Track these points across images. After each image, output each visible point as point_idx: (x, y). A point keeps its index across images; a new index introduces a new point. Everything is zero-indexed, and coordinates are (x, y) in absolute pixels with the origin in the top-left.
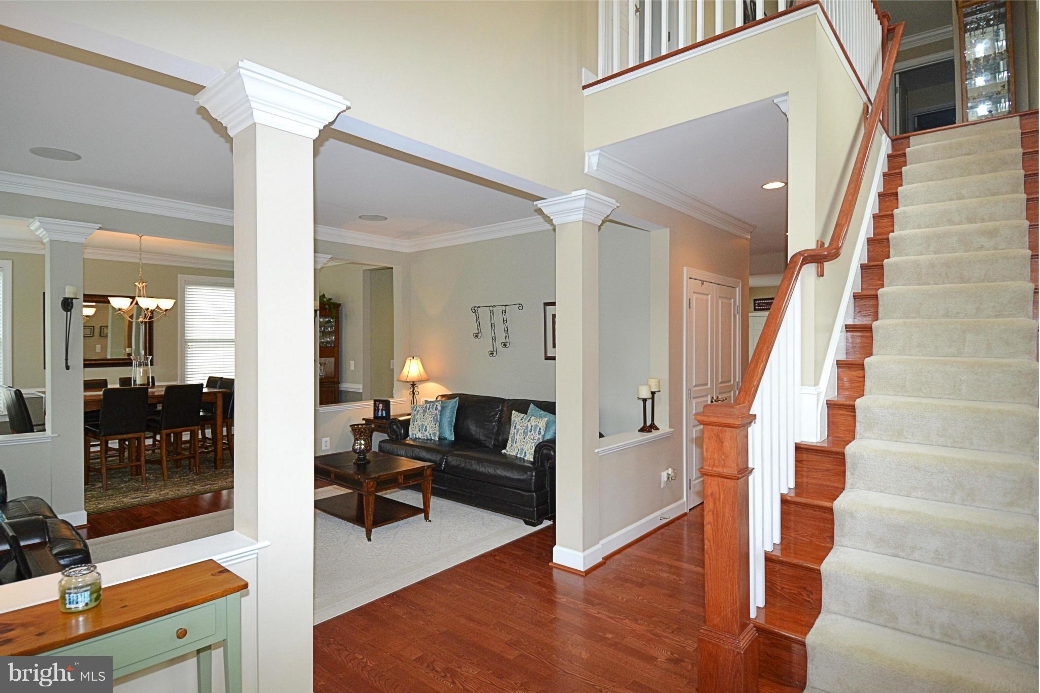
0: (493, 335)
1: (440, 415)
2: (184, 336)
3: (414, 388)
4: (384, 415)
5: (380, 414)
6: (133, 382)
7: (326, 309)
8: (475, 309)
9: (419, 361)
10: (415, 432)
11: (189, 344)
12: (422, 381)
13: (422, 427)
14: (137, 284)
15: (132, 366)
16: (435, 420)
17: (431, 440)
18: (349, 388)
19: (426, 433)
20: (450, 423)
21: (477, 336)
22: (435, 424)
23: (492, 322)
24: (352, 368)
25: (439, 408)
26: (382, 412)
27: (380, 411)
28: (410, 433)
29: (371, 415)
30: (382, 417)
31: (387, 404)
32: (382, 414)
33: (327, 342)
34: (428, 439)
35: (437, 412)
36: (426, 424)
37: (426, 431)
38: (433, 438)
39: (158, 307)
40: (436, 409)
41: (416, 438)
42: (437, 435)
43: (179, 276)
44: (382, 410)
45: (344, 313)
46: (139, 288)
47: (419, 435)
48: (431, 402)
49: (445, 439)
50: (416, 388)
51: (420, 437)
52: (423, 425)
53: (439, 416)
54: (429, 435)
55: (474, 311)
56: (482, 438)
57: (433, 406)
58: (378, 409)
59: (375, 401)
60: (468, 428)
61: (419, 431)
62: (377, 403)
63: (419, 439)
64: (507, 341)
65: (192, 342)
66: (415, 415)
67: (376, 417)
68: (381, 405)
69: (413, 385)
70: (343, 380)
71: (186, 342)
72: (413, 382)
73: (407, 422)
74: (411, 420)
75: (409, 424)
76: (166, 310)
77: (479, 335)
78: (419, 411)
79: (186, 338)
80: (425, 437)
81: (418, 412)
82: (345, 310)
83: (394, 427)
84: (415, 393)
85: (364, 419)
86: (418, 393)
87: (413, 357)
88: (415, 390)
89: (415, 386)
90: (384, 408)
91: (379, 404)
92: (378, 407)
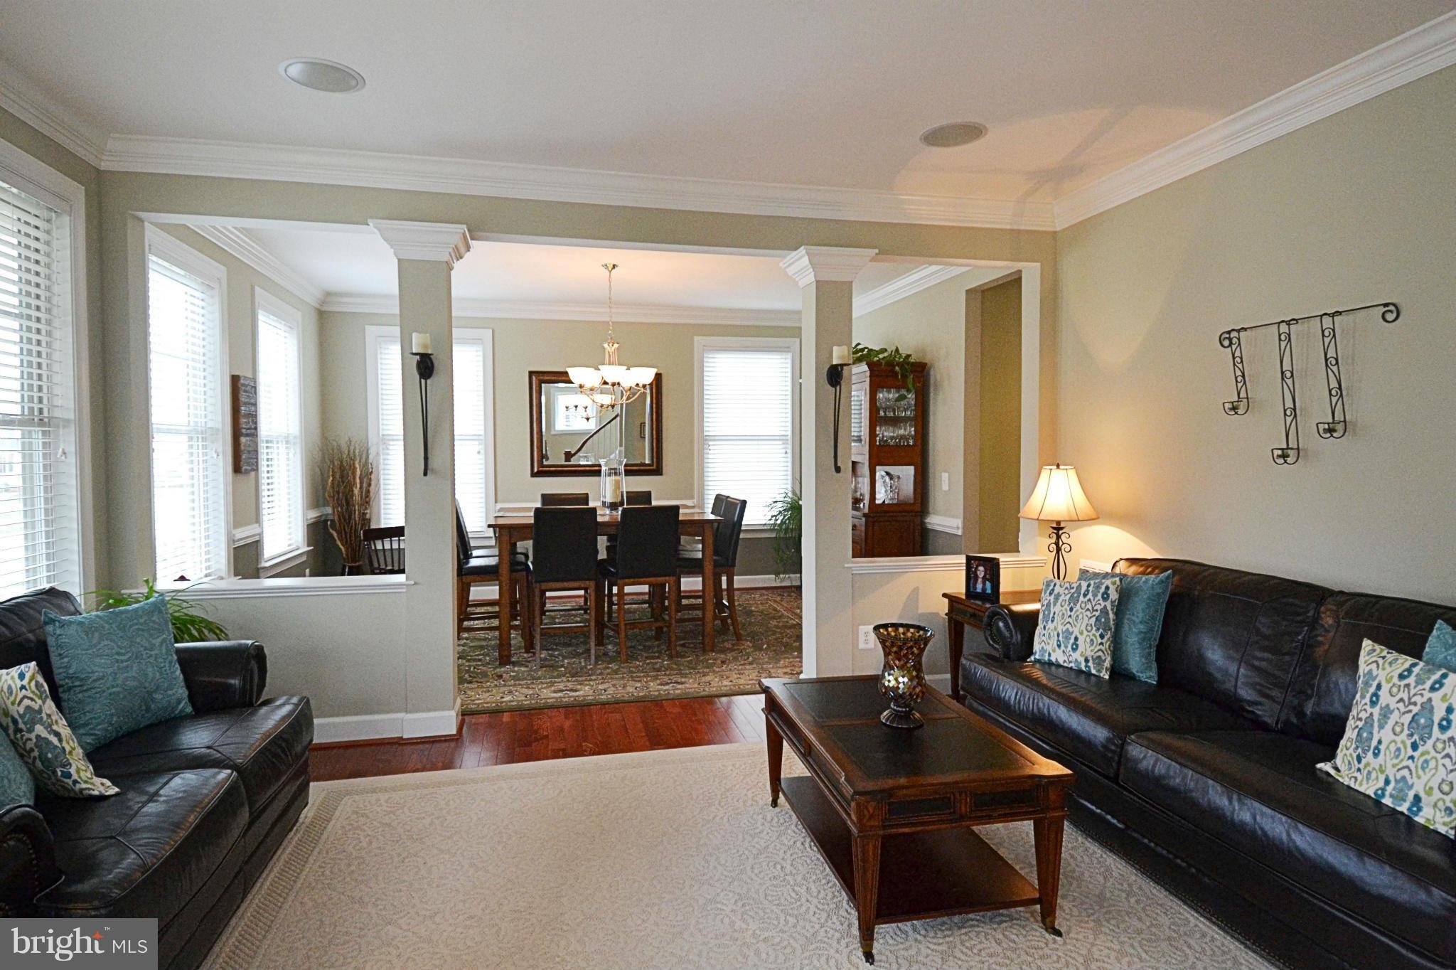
0: (1289, 404)
1: (1116, 614)
2: (703, 431)
3: (1058, 537)
4: (989, 591)
5: (979, 587)
7: (896, 374)
8: (1228, 339)
9: (1072, 473)
10: (1045, 645)
11: (710, 443)
12: (1079, 521)
13: (1067, 638)
14: (606, 345)
16: (1101, 623)
17: (1089, 674)
18: (938, 525)
19: (1076, 655)
20: (1145, 638)
21: (1234, 408)
22: (1102, 636)
23: (1286, 366)
24: (945, 487)
25: (1114, 595)
26: (984, 584)
27: (980, 580)
28: (1036, 647)
29: (959, 588)
30: (983, 596)
31: (993, 568)
32: (984, 589)
33: (902, 437)
34: (1080, 672)
35: (1108, 604)
36: (1076, 632)
37: (1074, 650)
38: (1094, 672)
40: (1105, 596)
41: (1050, 664)
42: (1107, 664)
43: (696, 338)
44: (984, 579)
45: (932, 382)
46: (608, 353)
47: (1058, 657)
48: (1096, 575)
49: (1131, 677)
50: (1063, 537)
51: (1061, 662)
52: (1068, 634)
53: (1111, 616)
54: (1082, 660)
55: (1226, 343)
56: (1246, 693)
57: (1098, 587)
58: (976, 577)
59: (969, 559)
60: (1201, 658)
61: (1059, 646)
62: (974, 564)
63: (1059, 666)
64: (1339, 416)
65: (714, 440)
66: (1048, 605)
67: (970, 593)
68: (981, 568)
69: (1058, 528)
70: (930, 509)
71: (706, 440)
72: (1058, 523)
73: (1032, 618)
74: (1041, 616)
75: (1036, 625)
76: (644, 386)
77: (1243, 405)
78: (1058, 595)
79: (706, 434)
80: (1072, 665)
81: (1057, 599)
82: (936, 375)
83: (1001, 624)
84: (1063, 548)
85: (945, 595)
86: (1068, 549)
87: (1058, 466)
88: (1061, 543)
89: (1061, 532)
90: (988, 576)
91: (977, 566)
92: (975, 573)
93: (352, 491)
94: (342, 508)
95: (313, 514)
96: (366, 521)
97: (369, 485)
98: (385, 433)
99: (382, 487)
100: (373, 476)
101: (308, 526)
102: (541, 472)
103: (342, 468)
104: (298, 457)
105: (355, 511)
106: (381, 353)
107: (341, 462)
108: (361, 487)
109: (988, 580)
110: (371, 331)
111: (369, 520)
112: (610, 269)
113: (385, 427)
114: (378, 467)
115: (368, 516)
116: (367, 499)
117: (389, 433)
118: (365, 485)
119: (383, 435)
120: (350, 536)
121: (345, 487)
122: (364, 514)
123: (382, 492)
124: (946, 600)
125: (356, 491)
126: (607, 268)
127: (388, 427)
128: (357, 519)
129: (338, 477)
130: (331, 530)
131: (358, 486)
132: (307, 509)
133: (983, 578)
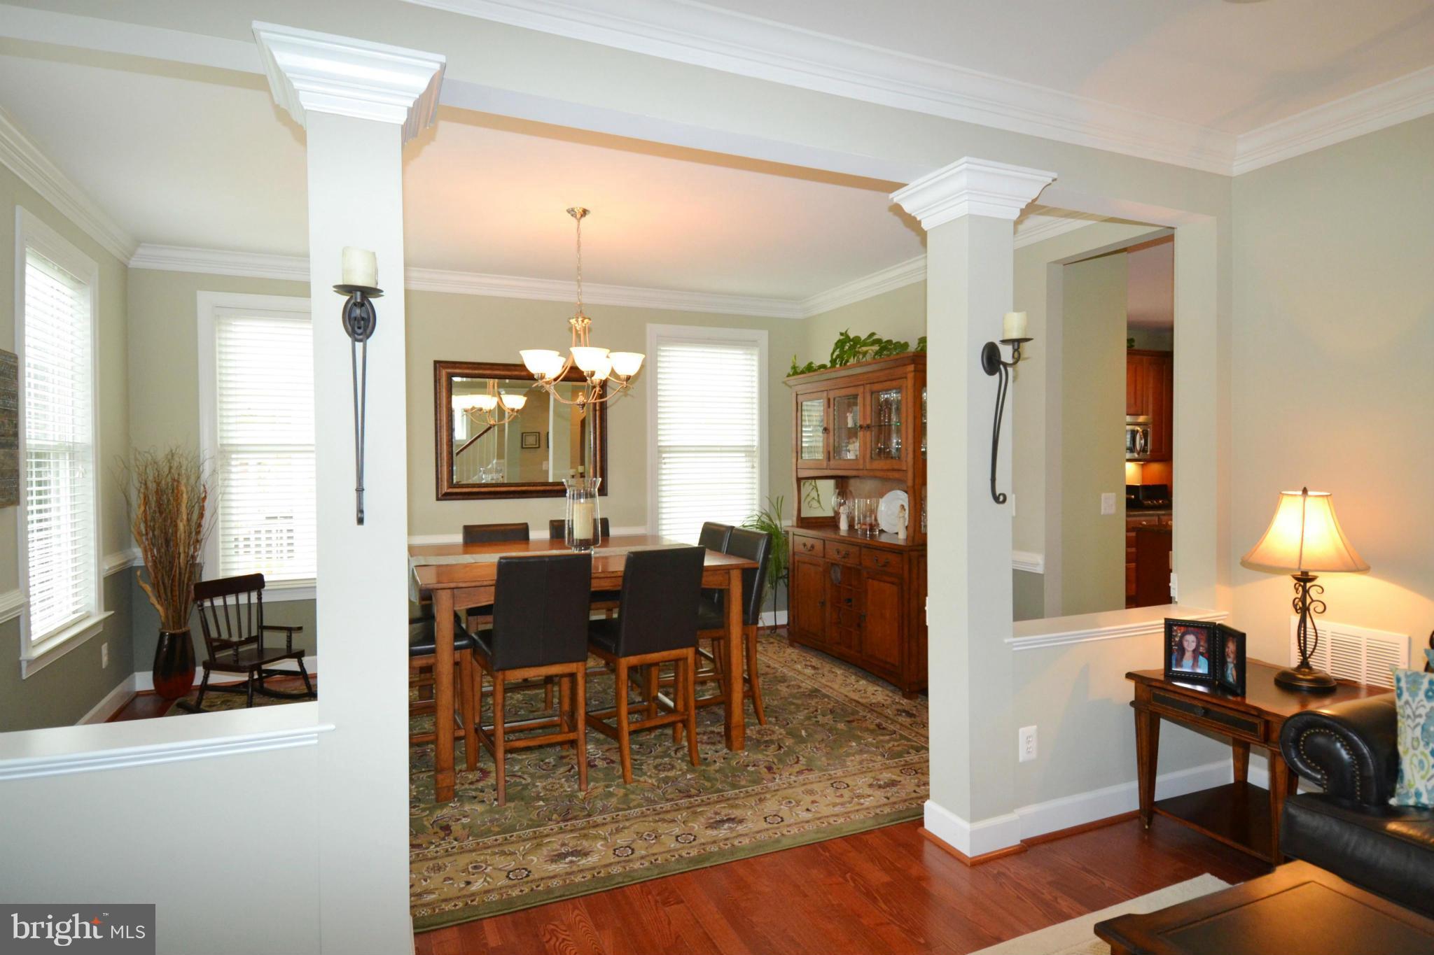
2: (657, 441)
3: (1306, 591)
4: (1204, 669)
5: (1187, 663)
6: (566, 532)
9: (1328, 504)
11: (667, 455)
12: (1335, 568)
14: (573, 321)
15: (565, 496)
27: (1188, 655)
30: (1194, 675)
31: (1212, 637)
39: (613, 373)
44: (1196, 653)
46: (576, 331)
50: (1312, 591)
58: (1182, 651)
59: (1169, 625)
62: (1178, 632)
65: (673, 451)
68: (1190, 638)
69: (1304, 579)
71: (661, 451)
72: (1307, 570)
76: (628, 378)
79: (660, 442)
84: (1312, 608)
85: (1130, 676)
86: (1320, 608)
87: (1305, 491)
88: (1308, 600)
89: (1308, 585)
90: (1201, 649)
91: (1184, 635)
92: (1181, 645)
93: (176, 526)
94: (159, 550)
95: (113, 563)
96: (194, 567)
97: (201, 516)
98: (225, 442)
99: (220, 518)
100: (206, 504)
101: (105, 579)
102: (452, 492)
103: (159, 492)
104: (91, 475)
105: (179, 554)
106: (220, 331)
107: (158, 484)
108: (189, 520)
109: (1202, 654)
110: (206, 300)
111: (200, 567)
112: (578, 216)
113: (225, 434)
114: (214, 488)
115: (198, 561)
116: (196, 534)
117: (231, 441)
118: (195, 516)
119: (222, 445)
120: (172, 591)
121: (165, 520)
122: (193, 557)
123: (220, 525)
124: (1131, 685)
125: (181, 526)
126: (574, 215)
127: (230, 434)
128: (182, 564)
129: (153, 504)
130: (141, 583)
131: (185, 517)
132: (105, 554)
133: (1194, 651)
